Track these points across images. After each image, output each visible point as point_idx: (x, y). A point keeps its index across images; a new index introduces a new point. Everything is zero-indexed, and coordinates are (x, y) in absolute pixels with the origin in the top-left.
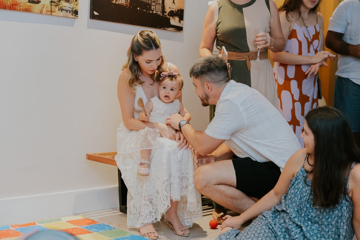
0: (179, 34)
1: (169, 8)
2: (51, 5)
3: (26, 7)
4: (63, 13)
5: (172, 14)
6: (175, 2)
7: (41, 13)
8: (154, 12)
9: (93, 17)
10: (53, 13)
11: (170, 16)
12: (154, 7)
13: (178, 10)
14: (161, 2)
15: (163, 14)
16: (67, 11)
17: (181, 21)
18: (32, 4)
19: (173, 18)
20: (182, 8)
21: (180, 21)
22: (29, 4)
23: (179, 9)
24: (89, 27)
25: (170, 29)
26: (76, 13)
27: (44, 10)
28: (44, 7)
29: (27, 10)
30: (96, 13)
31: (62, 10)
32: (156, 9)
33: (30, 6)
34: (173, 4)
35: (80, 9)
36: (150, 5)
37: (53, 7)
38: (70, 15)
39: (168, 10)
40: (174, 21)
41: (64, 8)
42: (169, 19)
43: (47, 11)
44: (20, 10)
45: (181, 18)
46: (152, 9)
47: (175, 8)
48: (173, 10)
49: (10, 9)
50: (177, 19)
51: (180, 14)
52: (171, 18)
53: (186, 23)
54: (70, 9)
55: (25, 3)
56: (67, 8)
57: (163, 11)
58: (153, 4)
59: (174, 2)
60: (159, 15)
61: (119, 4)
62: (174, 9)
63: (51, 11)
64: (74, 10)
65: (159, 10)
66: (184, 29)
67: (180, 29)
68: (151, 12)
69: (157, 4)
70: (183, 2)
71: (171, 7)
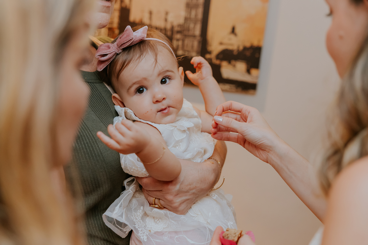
1: (221, 44)
6: (237, 30)
11: (223, 60)
12: (180, 43)
13: (245, 49)
14: (198, 32)
17: (254, 72)
19: (229, 62)
20: (256, 43)
21: (248, 71)
23: (248, 45)
34: (232, 36)
39: (216, 48)
40: (232, 71)
42: (219, 67)
47: (236, 44)
48: (230, 48)
50: (241, 66)
52: (224, 64)
58: (178, 36)
59: (233, 31)
62: (232, 45)
65: (192, 47)
66: (259, 88)
67: (247, 87)
69: (186, 36)
70: (261, 31)
71: (225, 41)
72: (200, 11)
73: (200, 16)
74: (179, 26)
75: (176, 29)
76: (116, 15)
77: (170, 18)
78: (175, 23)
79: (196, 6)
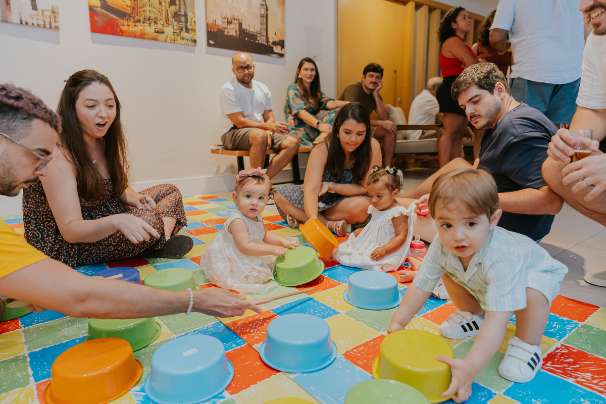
0: (281, 59)
2: (174, 35)
3: (153, 37)
4: (184, 42)
5: (275, 43)
6: (277, 34)
7: (166, 41)
8: (260, 42)
9: (209, 45)
10: (176, 42)
11: (273, 45)
12: (260, 38)
13: (280, 41)
14: (265, 34)
15: (267, 43)
16: (187, 40)
17: (283, 49)
18: (158, 34)
19: (276, 46)
20: (283, 39)
21: (281, 49)
22: (155, 34)
23: (280, 39)
24: (207, 53)
25: (274, 55)
26: (195, 41)
27: (168, 40)
28: (167, 36)
29: (155, 39)
30: (212, 42)
31: (183, 39)
32: (262, 40)
33: (156, 36)
34: (276, 36)
35: (198, 38)
36: (256, 37)
37: (175, 36)
38: (190, 43)
39: (271, 40)
40: (277, 49)
41: (185, 38)
42: (272, 48)
43: (171, 40)
44: (148, 39)
45: (283, 46)
46: (258, 39)
47: (277, 39)
48: (275, 40)
49: (140, 38)
50: (279, 47)
51: (282, 44)
52: (274, 46)
53: (287, 51)
54: (190, 39)
55: (152, 33)
56: (187, 38)
57: (267, 41)
58: (259, 35)
60: (264, 45)
61: (230, 35)
63: (174, 40)
64: (193, 39)
65: (264, 40)
66: (285, 55)
67: (282, 55)
68: (257, 42)
69: (261, 35)
70: (284, 34)
71: (274, 38)
72: (265, 25)
73: (265, 28)
74: (259, 31)
75: (258, 32)
76: (238, 25)
77: (256, 28)
78: (258, 30)
79: (263, 24)
